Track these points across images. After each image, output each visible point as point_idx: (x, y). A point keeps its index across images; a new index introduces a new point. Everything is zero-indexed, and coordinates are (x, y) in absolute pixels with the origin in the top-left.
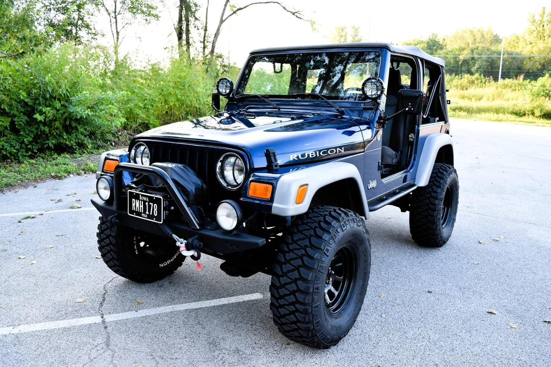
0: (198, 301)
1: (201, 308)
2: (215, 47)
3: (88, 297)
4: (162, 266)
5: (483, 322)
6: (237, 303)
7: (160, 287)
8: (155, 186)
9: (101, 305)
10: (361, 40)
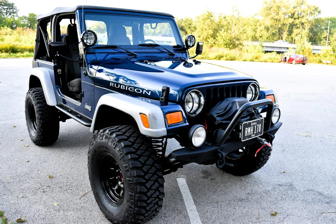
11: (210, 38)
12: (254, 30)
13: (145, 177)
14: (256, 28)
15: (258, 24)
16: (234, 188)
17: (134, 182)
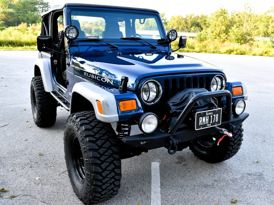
11: (222, 33)
12: (267, 26)
13: (101, 159)
14: (268, 24)
15: (271, 21)
16: (203, 174)
17: (90, 162)
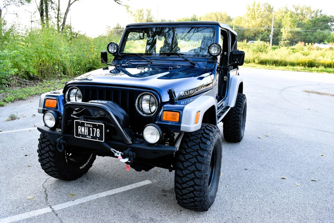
0: (112, 189)
1: (115, 194)
2: (65, 21)
3: (35, 195)
4: (82, 168)
5: (281, 184)
6: (137, 188)
7: (82, 182)
8: (94, 117)
9: (47, 199)
10: (152, 18)
